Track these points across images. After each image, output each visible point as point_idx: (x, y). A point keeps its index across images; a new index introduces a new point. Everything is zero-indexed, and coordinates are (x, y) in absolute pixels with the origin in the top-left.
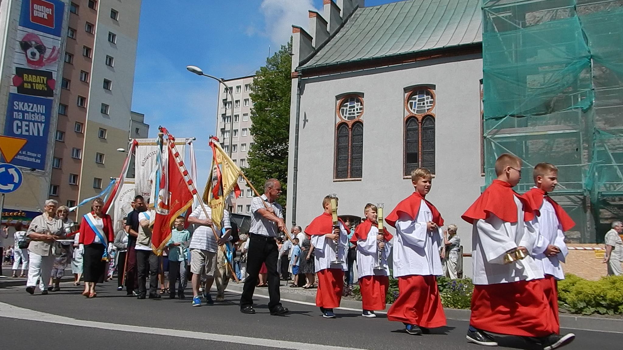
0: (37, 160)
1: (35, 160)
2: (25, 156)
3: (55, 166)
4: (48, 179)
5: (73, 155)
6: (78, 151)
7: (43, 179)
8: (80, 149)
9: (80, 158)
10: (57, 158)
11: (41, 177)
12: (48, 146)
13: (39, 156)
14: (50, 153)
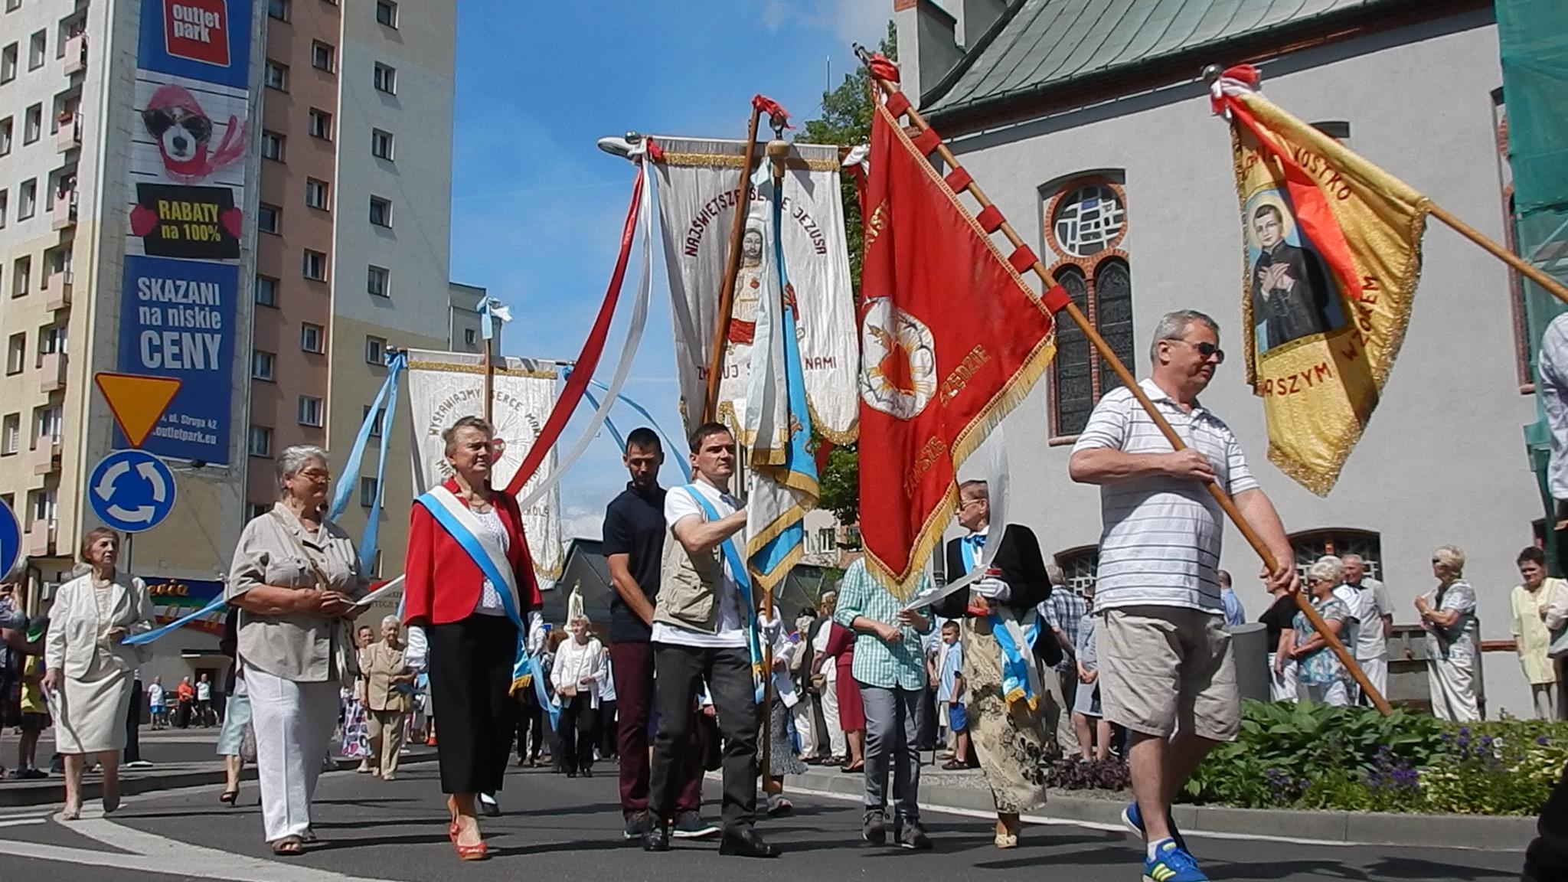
0: (207, 437)
1: (204, 438)
2: (178, 426)
3: (255, 452)
4: (240, 488)
5: (301, 417)
6: (314, 404)
7: (226, 487)
8: (320, 400)
9: (321, 425)
10: (259, 428)
11: (219, 484)
12: (235, 395)
13: (213, 425)
14: (241, 413)
